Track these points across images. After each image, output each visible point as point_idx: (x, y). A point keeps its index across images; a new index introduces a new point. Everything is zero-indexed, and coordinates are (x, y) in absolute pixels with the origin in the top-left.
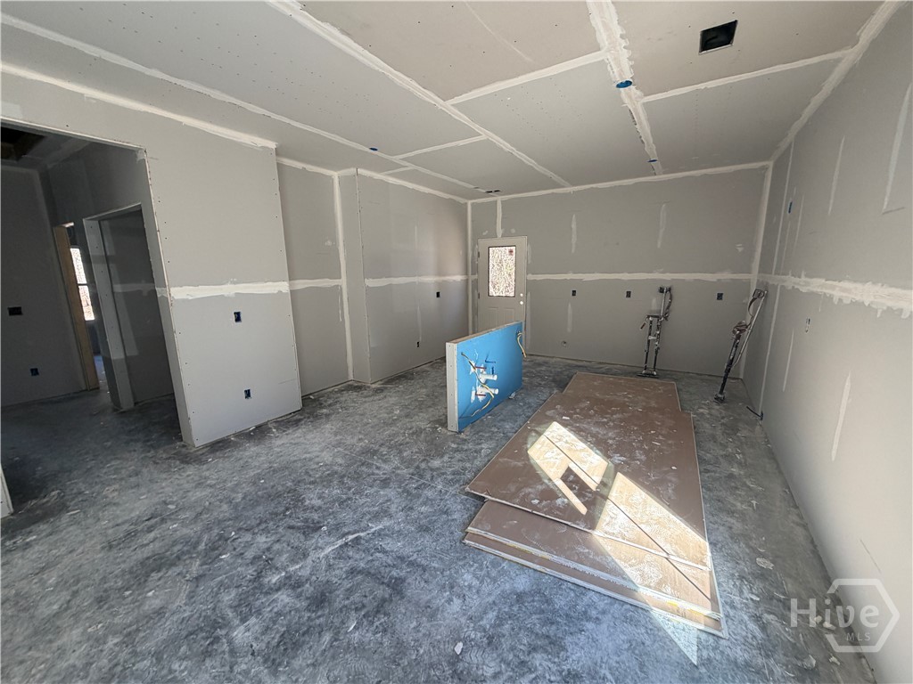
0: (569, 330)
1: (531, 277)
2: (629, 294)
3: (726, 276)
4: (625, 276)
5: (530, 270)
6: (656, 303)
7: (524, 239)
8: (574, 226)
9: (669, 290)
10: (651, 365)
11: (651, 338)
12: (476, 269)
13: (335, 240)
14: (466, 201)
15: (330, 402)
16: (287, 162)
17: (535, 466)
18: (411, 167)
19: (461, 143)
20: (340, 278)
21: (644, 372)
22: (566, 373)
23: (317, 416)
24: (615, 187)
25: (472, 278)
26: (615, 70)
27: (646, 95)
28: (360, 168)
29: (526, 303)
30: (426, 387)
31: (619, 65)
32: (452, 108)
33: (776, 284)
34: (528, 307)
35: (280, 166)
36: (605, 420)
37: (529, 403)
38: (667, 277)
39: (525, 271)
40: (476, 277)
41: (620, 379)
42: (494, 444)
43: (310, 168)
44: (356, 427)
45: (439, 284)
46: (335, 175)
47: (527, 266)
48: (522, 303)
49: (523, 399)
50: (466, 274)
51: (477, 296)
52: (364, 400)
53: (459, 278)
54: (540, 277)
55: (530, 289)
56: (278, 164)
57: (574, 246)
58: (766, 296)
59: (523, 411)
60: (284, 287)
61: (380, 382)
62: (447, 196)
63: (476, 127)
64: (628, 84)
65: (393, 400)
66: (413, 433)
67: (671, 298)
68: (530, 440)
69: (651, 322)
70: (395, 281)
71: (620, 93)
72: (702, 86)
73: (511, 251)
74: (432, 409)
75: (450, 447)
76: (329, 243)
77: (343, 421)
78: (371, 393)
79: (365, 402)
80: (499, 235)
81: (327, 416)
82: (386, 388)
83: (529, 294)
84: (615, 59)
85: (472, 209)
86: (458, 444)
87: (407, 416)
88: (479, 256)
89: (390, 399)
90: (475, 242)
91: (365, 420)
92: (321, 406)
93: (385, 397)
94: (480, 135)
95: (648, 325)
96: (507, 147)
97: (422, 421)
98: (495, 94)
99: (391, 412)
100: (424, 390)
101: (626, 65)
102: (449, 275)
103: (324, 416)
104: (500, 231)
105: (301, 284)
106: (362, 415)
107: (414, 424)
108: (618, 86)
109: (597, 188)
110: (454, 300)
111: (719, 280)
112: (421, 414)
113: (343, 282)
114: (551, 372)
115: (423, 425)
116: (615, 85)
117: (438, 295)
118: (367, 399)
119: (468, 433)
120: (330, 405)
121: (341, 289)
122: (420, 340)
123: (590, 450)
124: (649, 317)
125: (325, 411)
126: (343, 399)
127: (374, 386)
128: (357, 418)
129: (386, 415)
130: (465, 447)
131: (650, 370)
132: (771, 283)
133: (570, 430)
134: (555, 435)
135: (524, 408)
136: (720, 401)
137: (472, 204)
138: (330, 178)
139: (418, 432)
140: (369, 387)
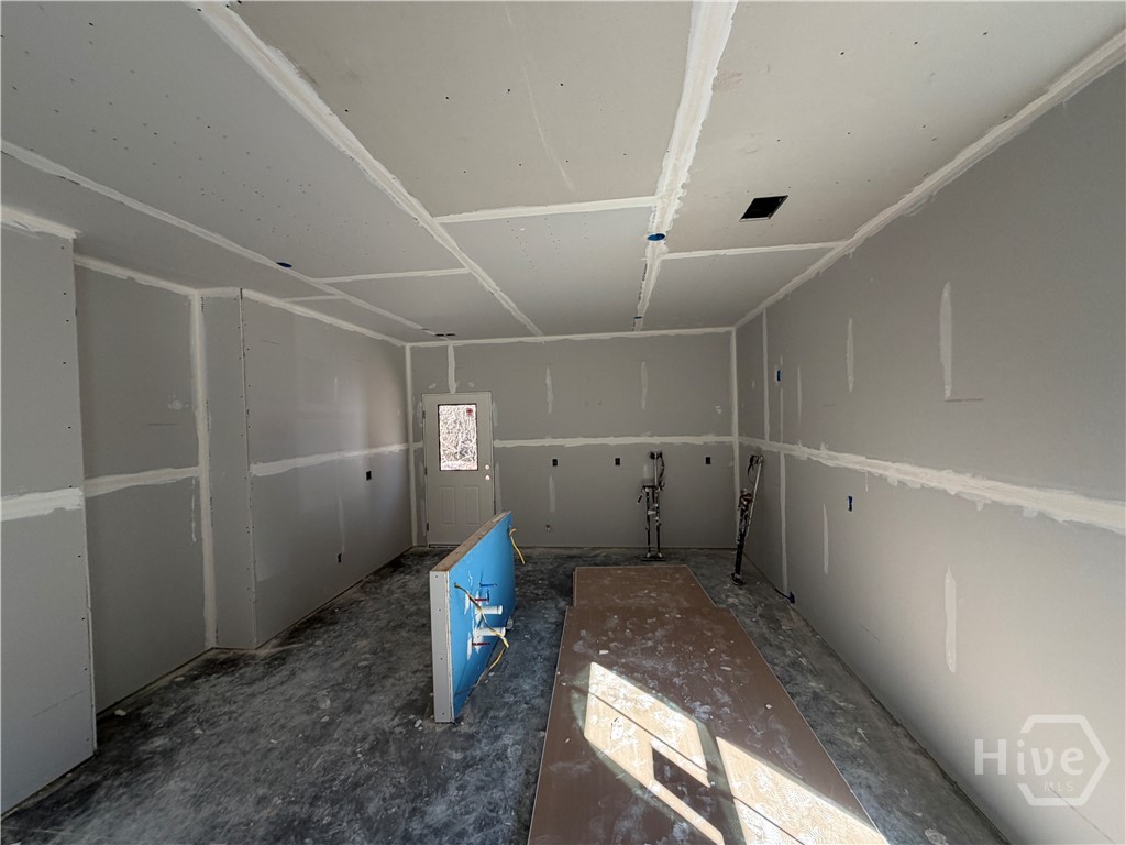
0: (553, 508)
1: (498, 444)
2: (618, 462)
3: (711, 439)
4: (612, 441)
5: (497, 434)
6: (647, 471)
7: (486, 397)
8: (548, 381)
9: (660, 455)
10: (654, 544)
11: (650, 512)
12: (421, 434)
13: (189, 400)
14: (404, 344)
15: (170, 713)
16: (94, 264)
17: (608, 764)
18: (339, 295)
19: (431, 273)
20: (196, 464)
21: (648, 555)
22: (561, 571)
23: (139, 763)
24: (592, 340)
25: (414, 446)
26: (656, 221)
27: (670, 252)
28: (247, 288)
29: (493, 478)
30: (366, 635)
31: (663, 216)
32: (440, 229)
33: (776, 451)
34: (498, 483)
35: (80, 272)
36: (650, 643)
37: (538, 633)
38: (656, 441)
39: (490, 436)
40: (420, 444)
41: (630, 570)
42: (521, 731)
43: (144, 279)
44: (246, 766)
45: (371, 459)
46: (195, 295)
47: (494, 429)
48: (488, 477)
49: (526, 627)
50: (406, 441)
51: (422, 472)
52: (248, 690)
53: (396, 448)
54: (510, 444)
55: (498, 459)
56: (76, 267)
57: (550, 405)
58: (762, 462)
59: (535, 648)
60: (71, 499)
61: (274, 642)
62: (380, 337)
63: (462, 257)
64: (659, 237)
65: (310, 676)
66: (373, 749)
67: (663, 465)
68: (577, 708)
69: (648, 494)
70: (301, 462)
71: (648, 244)
72: (722, 252)
73: (470, 411)
74: (391, 681)
75: (450, 761)
76: (178, 405)
77: (209, 759)
78: (261, 670)
79: (253, 695)
80: (453, 390)
81: (168, 755)
82: (289, 652)
83: (497, 466)
84: (662, 209)
85: (412, 355)
86: (463, 749)
87: (348, 709)
88: (424, 417)
89: (304, 676)
90: (418, 397)
91: (262, 742)
92: (147, 731)
93: (293, 673)
94: (463, 267)
95: (644, 496)
96: (489, 284)
97: (380, 714)
98: (508, 221)
99: (313, 708)
100: (364, 642)
101: (670, 216)
102: (385, 445)
103: (157, 758)
104: (453, 385)
105: (108, 484)
106: (252, 731)
107: (367, 725)
108: (651, 238)
109: (571, 340)
110: (390, 481)
111: (705, 443)
112: (373, 698)
113: (202, 471)
114: (542, 572)
115: (387, 721)
116: (647, 236)
117: (369, 475)
118: (255, 688)
119: (471, 720)
120: (170, 724)
121: (198, 483)
122: (343, 550)
123: (663, 706)
124: (644, 487)
125: (158, 742)
126: (199, 700)
127: (263, 652)
128: (243, 742)
129: (305, 718)
130: (478, 753)
131: (654, 552)
132: (764, 448)
133: (620, 674)
134: (605, 689)
135: (535, 642)
136: (740, 583)
137: (412, 348)
138: (186, 298)
139: (380, 743)
140: (253, 657)
